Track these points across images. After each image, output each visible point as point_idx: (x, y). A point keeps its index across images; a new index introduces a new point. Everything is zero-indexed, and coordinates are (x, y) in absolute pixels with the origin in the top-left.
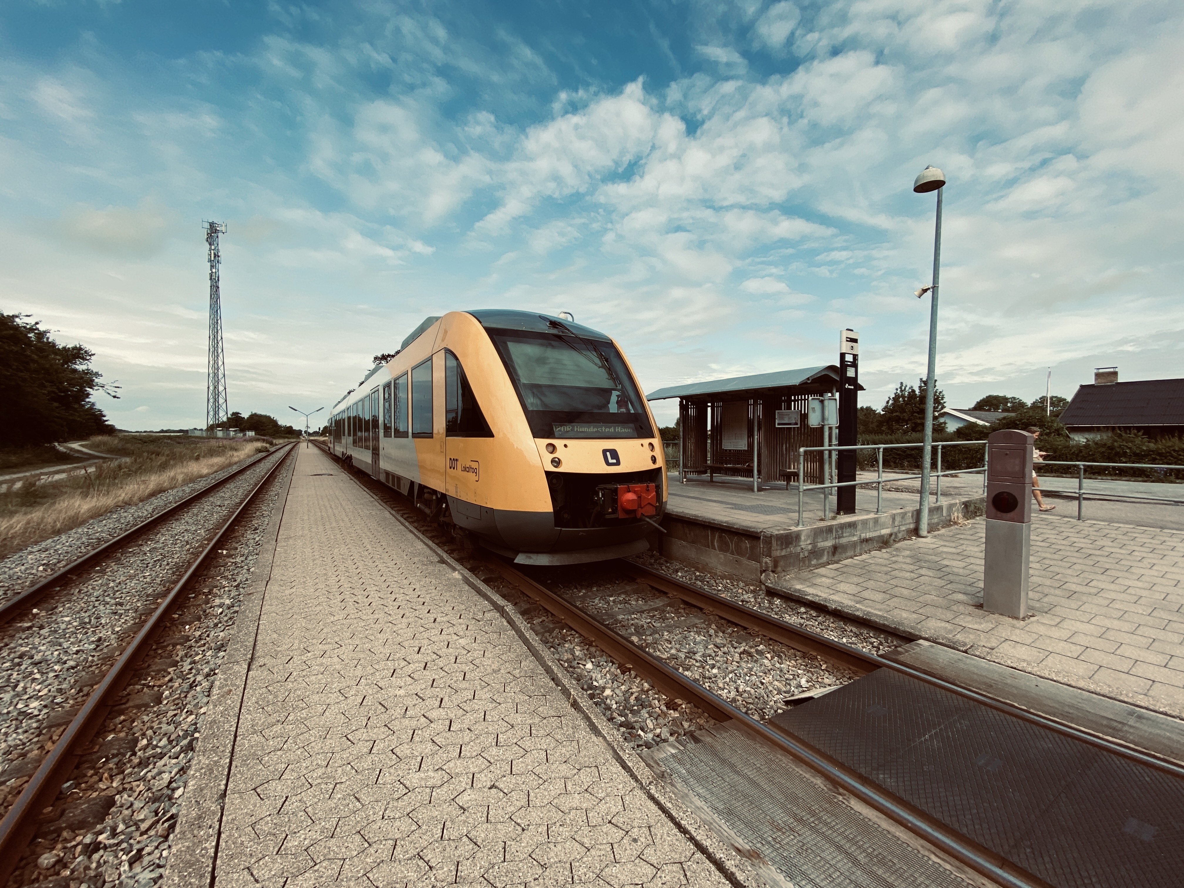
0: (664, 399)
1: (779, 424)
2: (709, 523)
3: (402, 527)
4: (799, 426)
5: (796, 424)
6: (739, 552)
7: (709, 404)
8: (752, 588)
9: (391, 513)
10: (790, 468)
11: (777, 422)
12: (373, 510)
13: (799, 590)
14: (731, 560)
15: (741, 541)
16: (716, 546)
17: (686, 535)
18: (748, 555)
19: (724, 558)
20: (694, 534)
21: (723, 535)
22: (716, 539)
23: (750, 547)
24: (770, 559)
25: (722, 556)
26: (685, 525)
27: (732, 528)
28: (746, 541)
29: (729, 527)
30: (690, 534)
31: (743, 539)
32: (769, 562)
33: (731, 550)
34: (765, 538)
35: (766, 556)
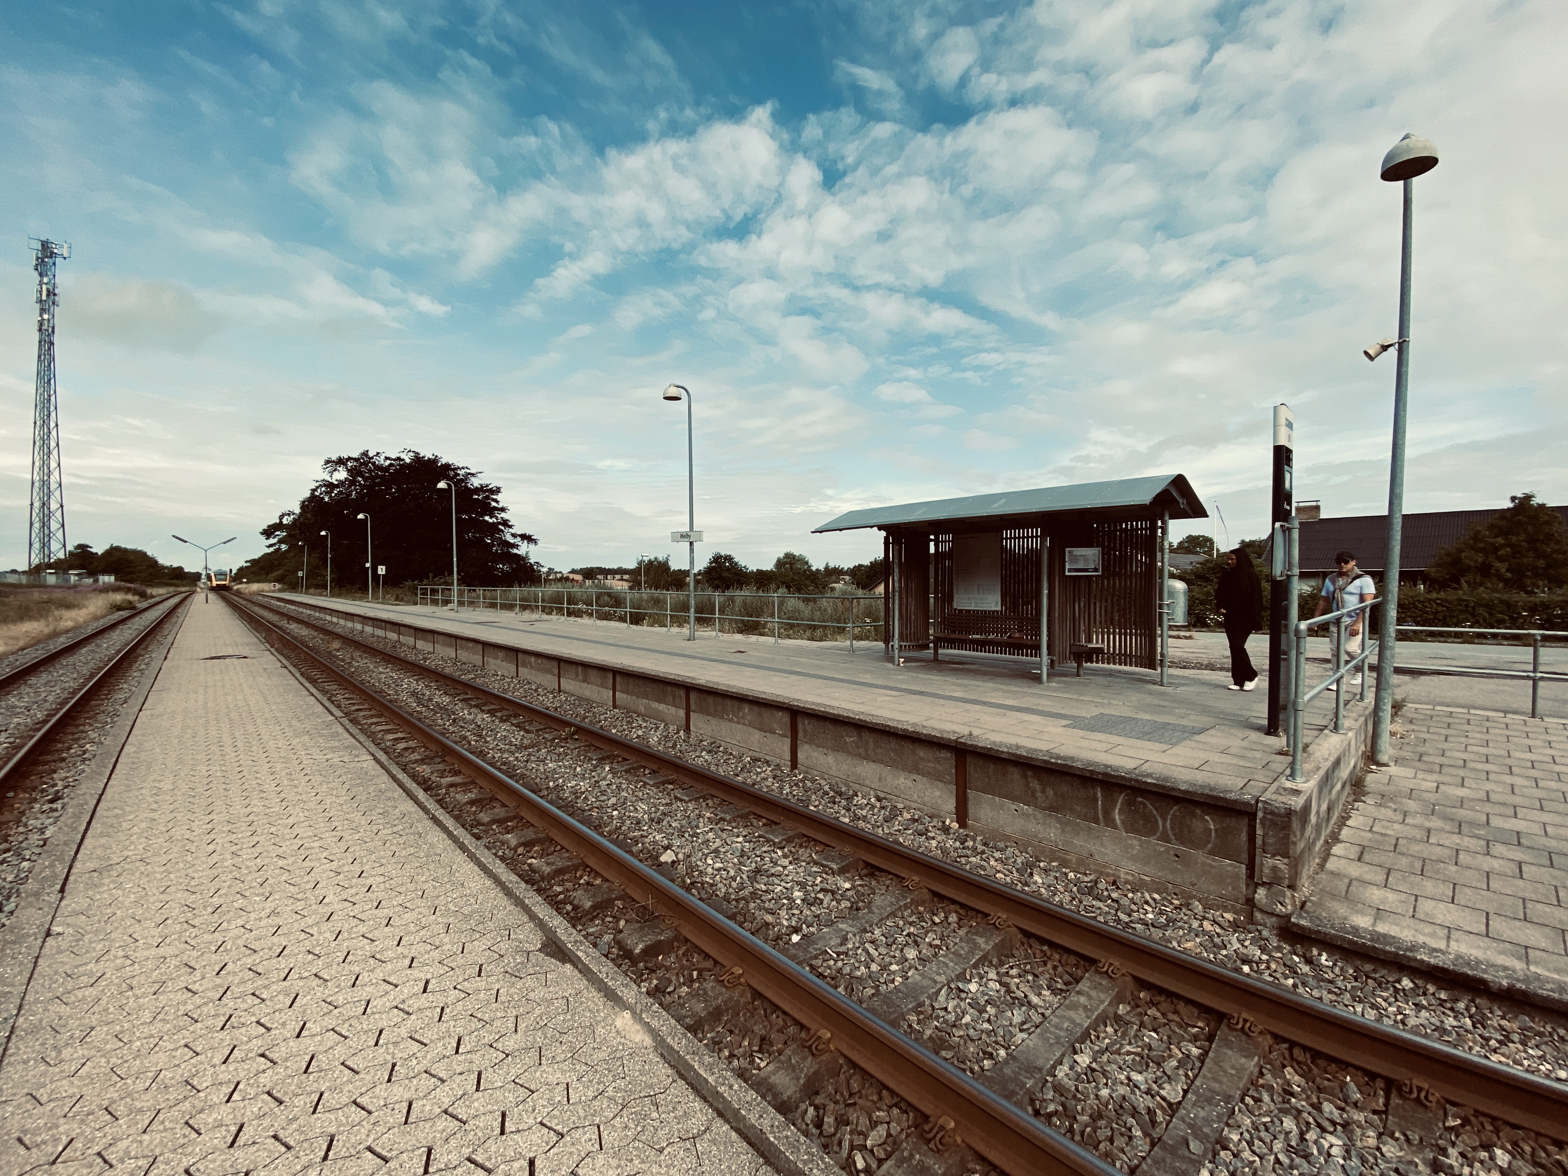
6: (1184, 836)
8: (1229, 916)
9: (376, 759)
12: (333, 749)
14: (1161, 853)
15: (1194, 815)
16: (1118, 821)
17: (1033, 795)
18: (1210, 846)
19: (1141, 846)
20: (1056, 794)
21: (1140, 799)
22: (1118, 806)
23: (1216, 830)
24: (1286, 861)
25: (1135, 842)
26: (1030, 773)
27: (1173, 789)
28: (1207, 817)
29: (1164, 787)
30: (1043, 792)
31: (1198, 811)
32: (1282, 867)
33: (1162, 833)
34: (1269, 817)
35: (1274, 855)
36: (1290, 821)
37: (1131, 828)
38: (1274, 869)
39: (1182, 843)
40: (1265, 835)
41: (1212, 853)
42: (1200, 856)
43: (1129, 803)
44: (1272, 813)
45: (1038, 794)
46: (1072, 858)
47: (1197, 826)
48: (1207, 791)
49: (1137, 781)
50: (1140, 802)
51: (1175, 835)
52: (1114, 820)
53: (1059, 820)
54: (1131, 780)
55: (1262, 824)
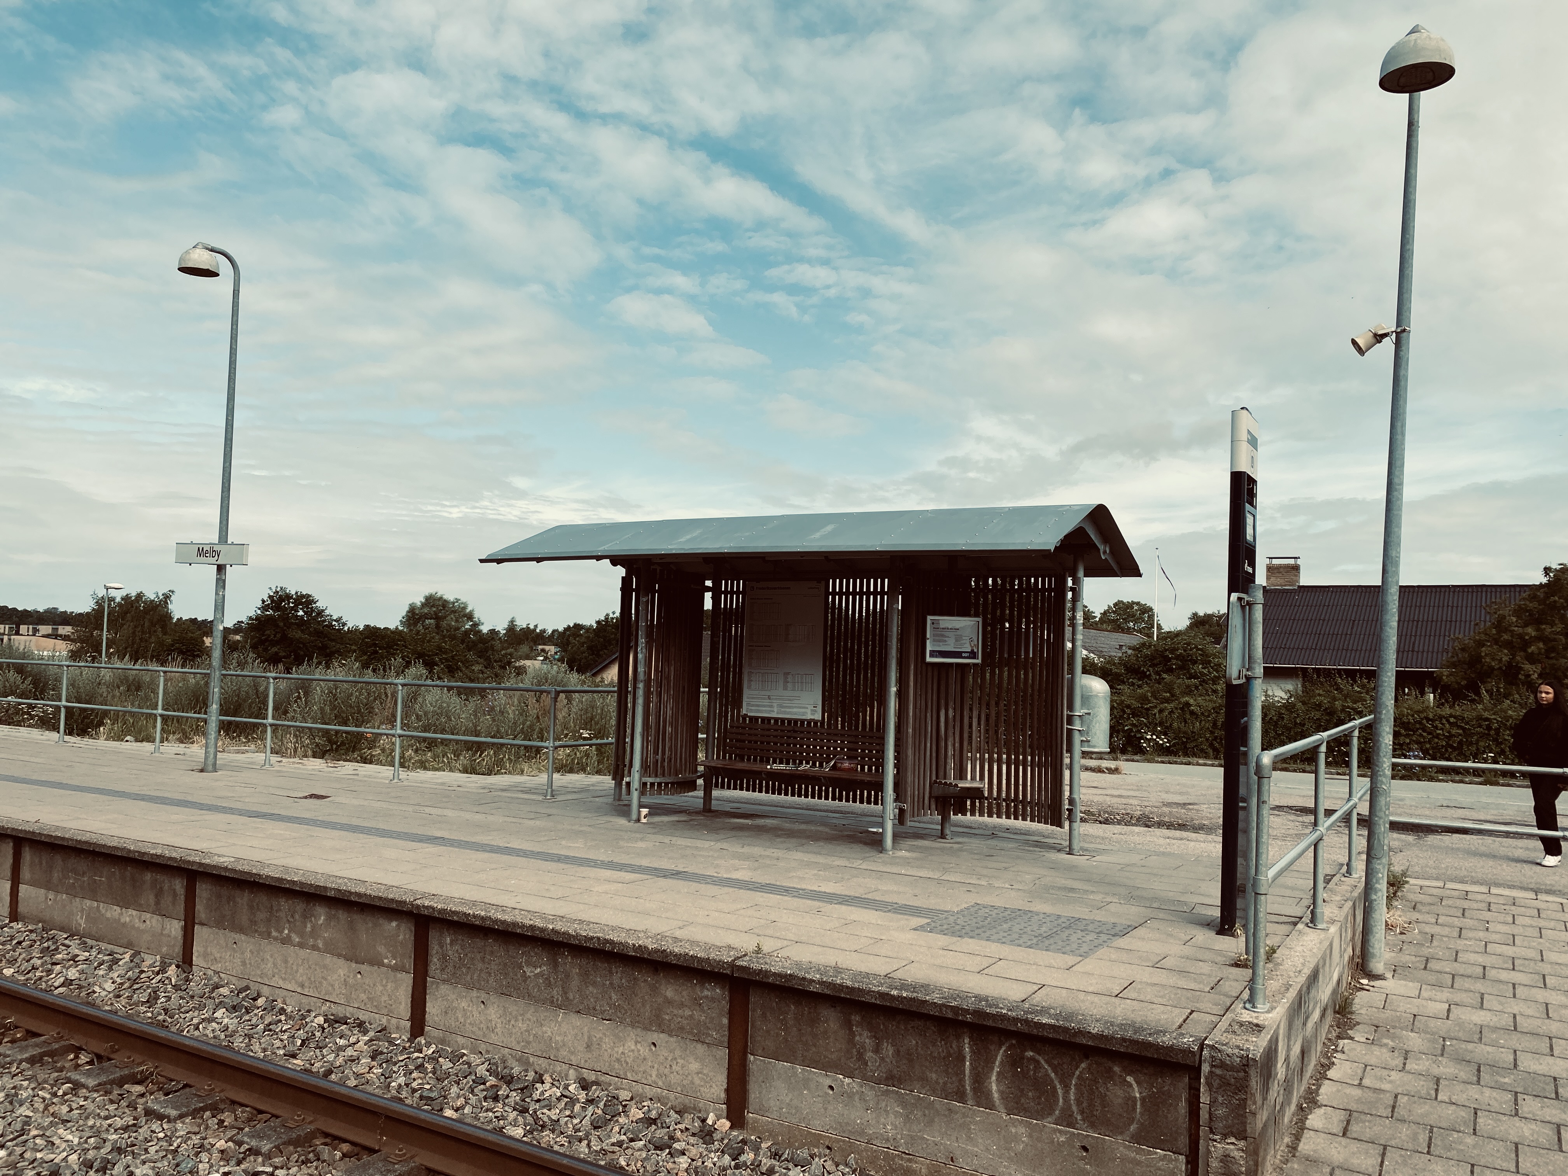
1: (933, 654)
4: (978, 661)
5: (973, 655)
6: (1097, 1115)
11: (929, 647)
14: (1060, 1145)
15: (1109, 1075)
16: (996, 1095)
17: (860, 1056)
18: (1133, 1128)
19: (1030, 1136)
20: (897, 1053)
21: (1030, 1054)
22: (997, 1069)
23: (1143, 1099)
24: (1242, 1144)
25: (1022, 1130)
26: (856, 1018)
27: (1080, 1033)
28: (1129, 1079)
29: (1066, 1030)
30: (877, 1050)
31: (1116, 1069)
32: (1237, 1154)
33: (1063, 1110)
34: (1218, 1071)
35: (1225, 1136)
36: (1247, 1078)
37: (1015, 1106)
38: (1226, 1158)
39: (1093, 1126)
40: (1213, 1102)
41: (1138, 1139)
42: (1120, 1147)
43: (1014, 1062)
44: (1223, 1065)
45: (869, 1055)
47: (1115, 1094)
48: (1129, 1034)
49: (1027, 1021)
50: (1032, 1059)
51: (1082, 1112)
52: (988, 1095)
53: (903, 1104)
54: (1016, 1020)
55: (1209, 1084)
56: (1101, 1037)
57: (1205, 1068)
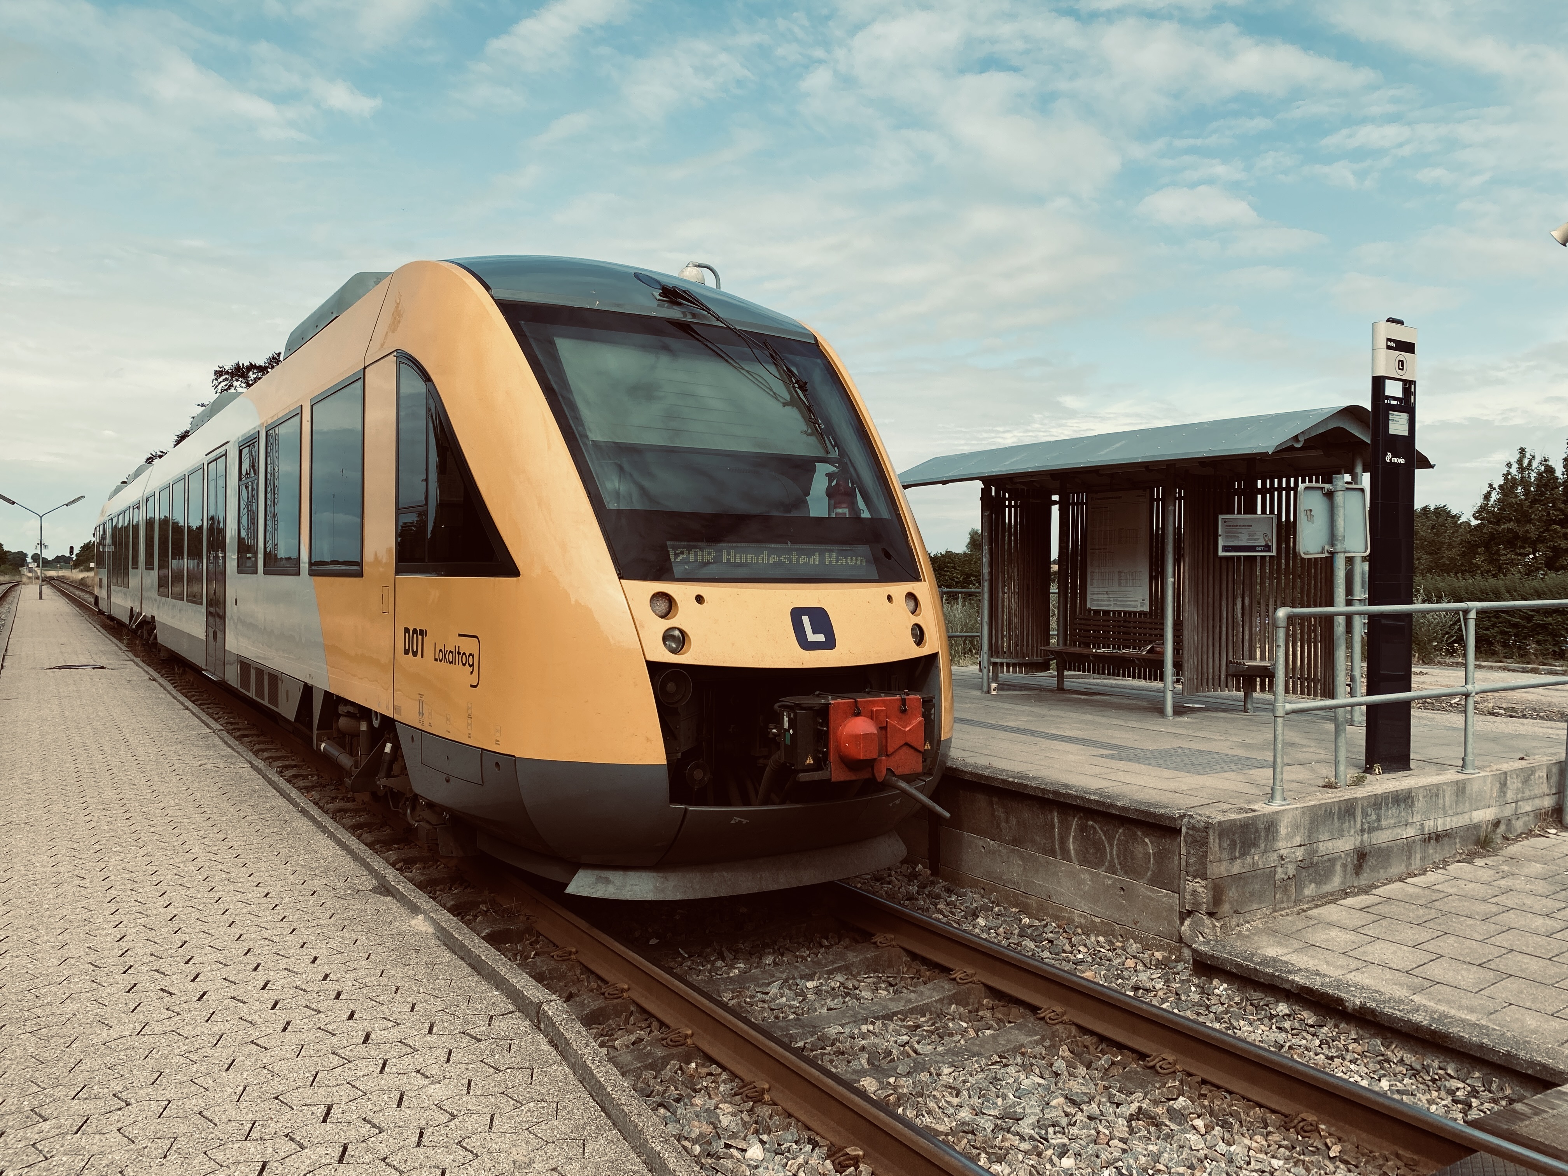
0: (944, 483)
1: (1226, 549)
2: (1056, 793)
3: (282, 802)
4: (1274, 554)
5: (1268, 548)
6: (1129, 867)
7: (1055, 498)
8: (1159, 955)
9: (252, 766)
10: (1252, 657)
11: (1221, 543)
12: (208, 757)
13: (1275, 960)
14: (1109, 886)
15: (1135, 838)
16: (1072, 852)
17: (998, 825)
18: (1149, 874)
19: (1092, 881)
20: (1018, 822)
21: (1090, 823)
22: (1072, 834)
23: (1154, 854)
24: (1203, 883)
25: (1087, 876)
26: (995, 799)
27: (1112, 806)
28: (1147, 840)
29: (1104, 804)
30: (1007, 822)
31: (1139, 833)
32: (1200, 890)
33: (1110, 863)
34: (1191, 832)
35: (1195, 877)
36: (1207, 837)
37: (1084, 861)
38: (1194, 892)
39: (1126, 873)
40: (1188, 853)
41: (1152, 882)
42: (1141, 887)
43: (1082, 829)
44: (1193, 828)
45: (1003, 824)
46: (1032, 902)
47: (1138, 851)
48: (1143, 808)
49: (1082, 798)
50: (1092, 826)
51: (1120, 864)
52: (1069, 851)
53: (1022, 858)
54: (1076, 797)
55: (1185, 841)
56: (1123, 808)
57: (1184, 830)
